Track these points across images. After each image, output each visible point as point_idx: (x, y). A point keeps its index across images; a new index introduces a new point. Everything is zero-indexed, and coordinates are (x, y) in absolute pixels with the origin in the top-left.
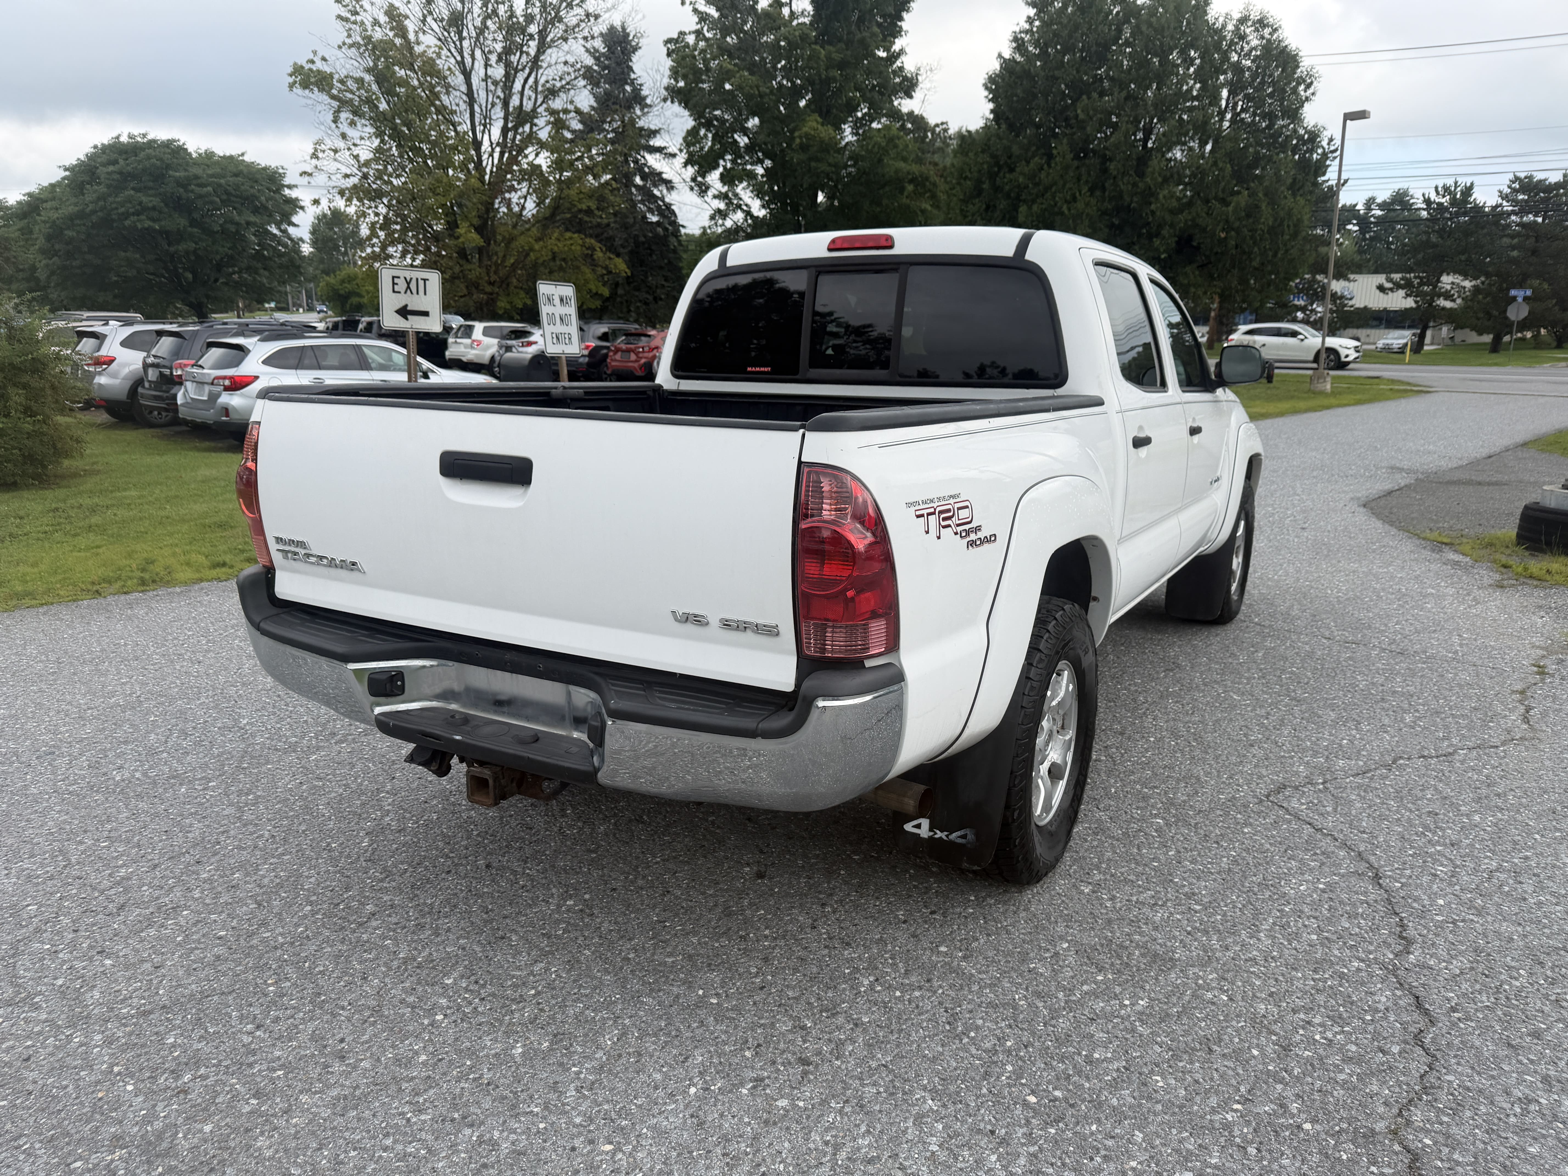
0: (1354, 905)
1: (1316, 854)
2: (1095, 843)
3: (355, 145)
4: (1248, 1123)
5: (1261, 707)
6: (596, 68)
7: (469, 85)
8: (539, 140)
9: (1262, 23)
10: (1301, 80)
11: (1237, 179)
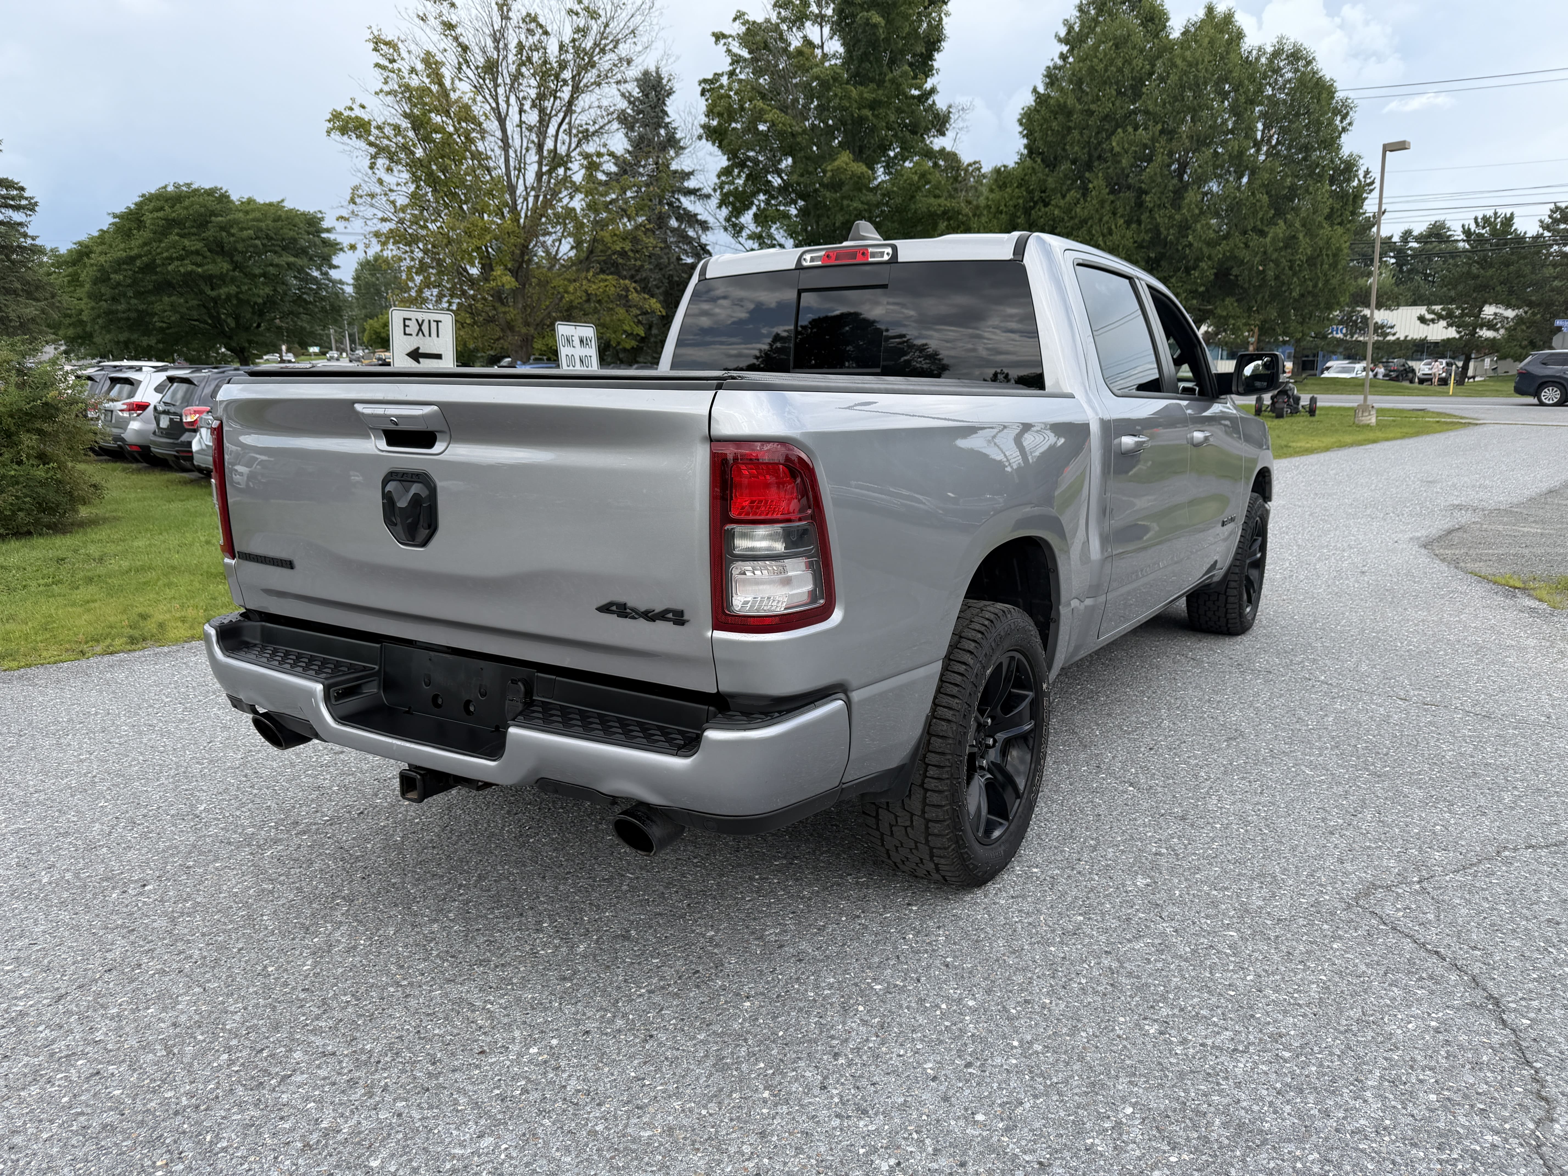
0: (1476, 1052)
3: (392, 191)
5: (1338, 784)
6: (629, 111)
7: (504, 130)
8: (573, 183)
9: (1296, 56)
10: (1336, 112)
11: (1275, 209)
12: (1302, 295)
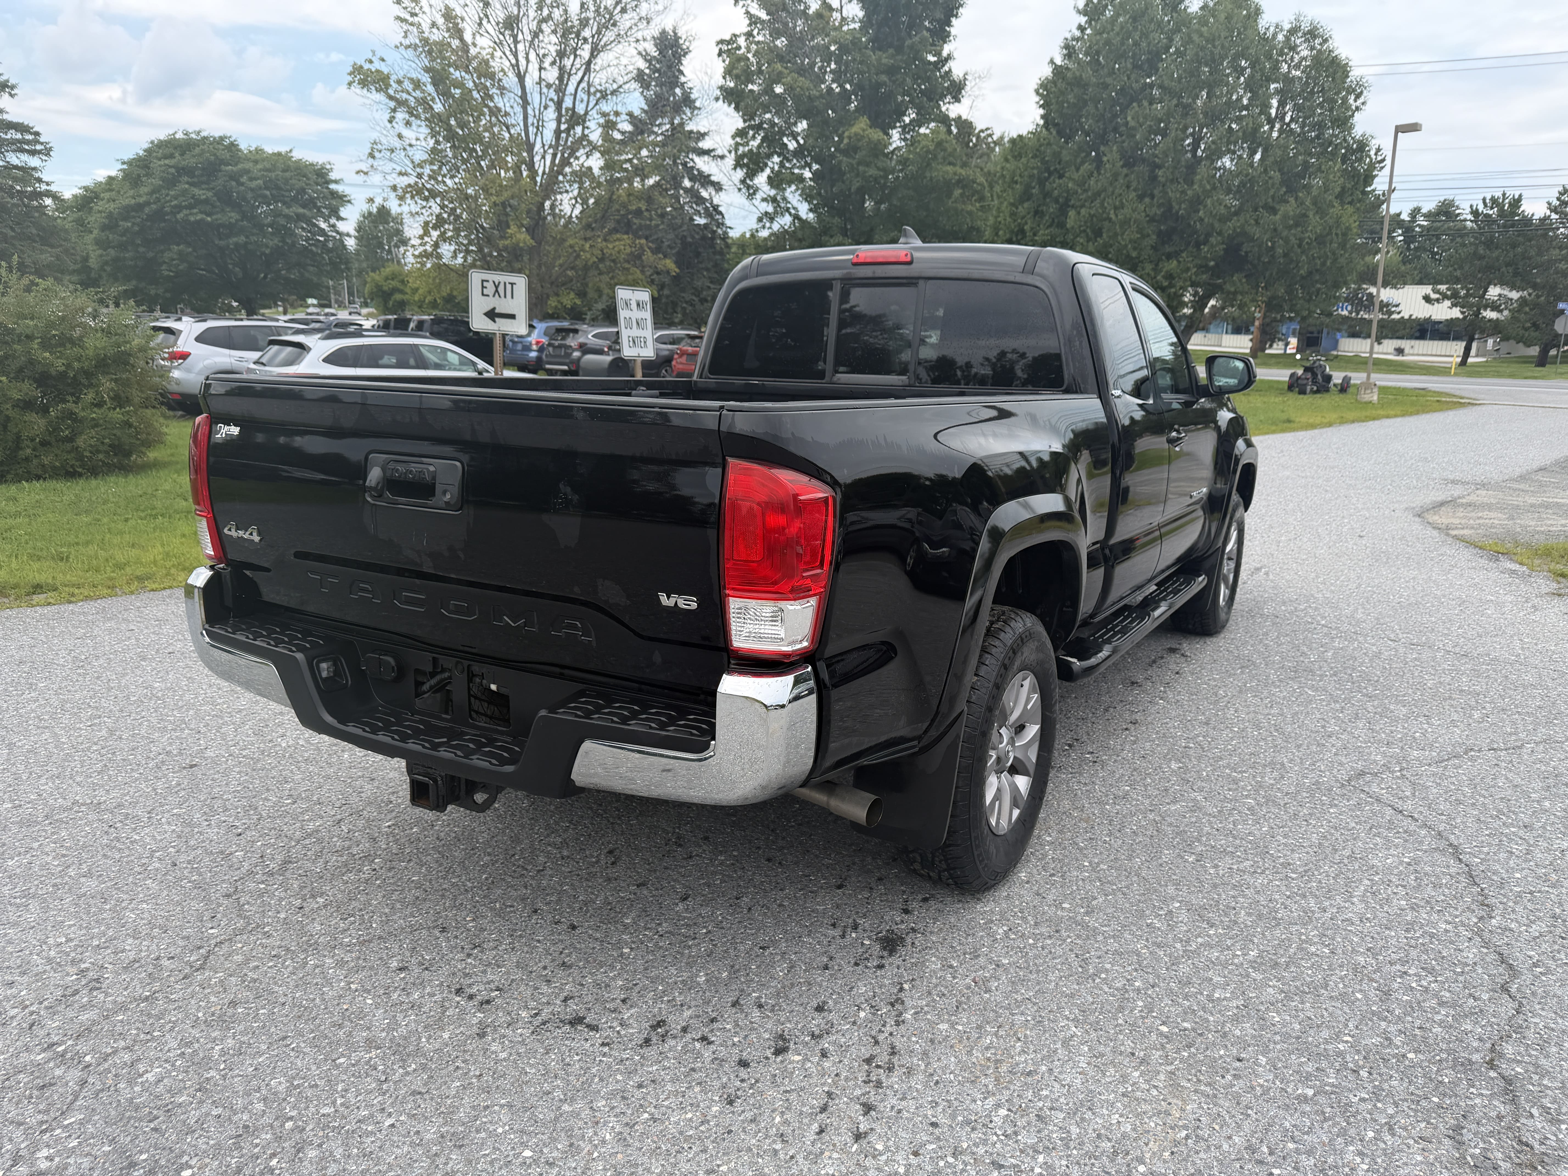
0: (1438, 877)
1: (1398, 832)
2: (1194, 820)
3: (411, 145)
4: (1358, 1052)
5: (1336, 702)
6: (646, 70)
7: (523, 88)
8: (590, 143)
9: (1312, 34)
10: (1350, 90)
11: (1287, 187)
12: (1310, 273)
